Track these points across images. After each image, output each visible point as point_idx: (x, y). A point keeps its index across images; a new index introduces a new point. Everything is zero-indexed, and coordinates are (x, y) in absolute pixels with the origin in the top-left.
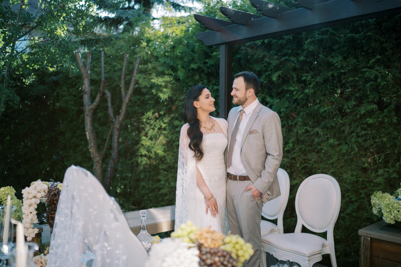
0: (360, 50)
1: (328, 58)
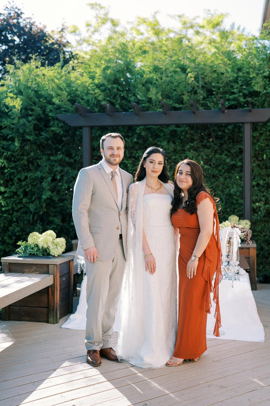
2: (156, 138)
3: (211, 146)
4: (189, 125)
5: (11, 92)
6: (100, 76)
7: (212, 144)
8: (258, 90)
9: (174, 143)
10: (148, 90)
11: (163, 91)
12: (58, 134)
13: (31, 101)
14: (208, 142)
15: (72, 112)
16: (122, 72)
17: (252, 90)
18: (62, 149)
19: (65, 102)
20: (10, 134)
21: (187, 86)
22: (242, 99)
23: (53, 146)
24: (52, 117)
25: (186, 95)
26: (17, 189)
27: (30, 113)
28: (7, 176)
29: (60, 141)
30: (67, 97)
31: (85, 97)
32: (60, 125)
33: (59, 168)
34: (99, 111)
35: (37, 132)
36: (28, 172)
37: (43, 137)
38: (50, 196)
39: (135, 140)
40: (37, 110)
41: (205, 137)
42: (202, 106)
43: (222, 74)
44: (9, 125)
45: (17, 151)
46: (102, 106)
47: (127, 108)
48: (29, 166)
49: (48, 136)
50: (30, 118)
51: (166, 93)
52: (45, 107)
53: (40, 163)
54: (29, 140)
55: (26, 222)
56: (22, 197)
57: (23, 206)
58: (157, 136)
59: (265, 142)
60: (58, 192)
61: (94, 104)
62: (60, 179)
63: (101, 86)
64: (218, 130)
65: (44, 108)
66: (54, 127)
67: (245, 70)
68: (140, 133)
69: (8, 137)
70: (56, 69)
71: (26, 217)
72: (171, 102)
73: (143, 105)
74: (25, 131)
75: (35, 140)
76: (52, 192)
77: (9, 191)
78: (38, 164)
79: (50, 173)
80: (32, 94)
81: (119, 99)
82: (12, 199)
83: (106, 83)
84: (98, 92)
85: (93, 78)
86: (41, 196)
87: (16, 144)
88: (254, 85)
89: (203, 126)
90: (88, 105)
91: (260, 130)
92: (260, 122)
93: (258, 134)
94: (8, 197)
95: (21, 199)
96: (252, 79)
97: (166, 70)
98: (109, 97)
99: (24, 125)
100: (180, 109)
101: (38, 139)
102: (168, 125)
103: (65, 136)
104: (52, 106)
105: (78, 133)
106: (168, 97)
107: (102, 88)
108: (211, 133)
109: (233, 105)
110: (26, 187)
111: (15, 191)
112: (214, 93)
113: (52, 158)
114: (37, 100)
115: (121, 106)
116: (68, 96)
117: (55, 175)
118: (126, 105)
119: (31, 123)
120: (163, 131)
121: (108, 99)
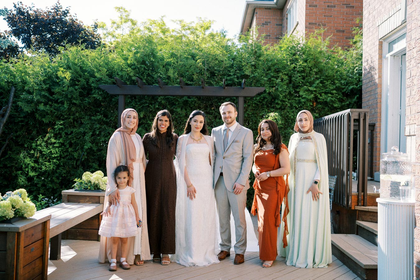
2: (172, 106)
3: (212, 113)
4: (197, 97)
5: (61, 67)
6: (132, 58)
7: (214, 111)
8: (248, 74)
9: (186, 110)
10: (167, 70)
11: (179, 72)
12: (98, 100)
13: (78, 74)
14: (211, 110)
15: (110, 84)
16: (148, 56)
17: (243, 74)
18: (101, 112)
19: (104, 76)
20: (61, 99)
21: (196, 68)
22: (236, 80)
23: (94, 109)
24: (94, 86)
25: (196, 75)
26: (64, 141)
27: (77, 83)
28: (57, 131)
29: (99, 106)
30: (106, 73)
31: (120, 73)
32: (100, 93)
33: (98, 126)
34: (130, 84)
35: (81, 98)
36: (73, 128)
37: (86, 102)
38: (90, 146)
39: (157, 106)
40: (83, 81)
41: (209, 106)
42: (207, 83)
43: (223, 61)
44: (60, 92)
45: (65, 112)
46: (132, 80)
47: (151, 82)
48: (74, 124)
49: (90, 101)
50: (77, 87)
51: (181, 73)
52: (89, 80)
53: (83, 122)
54: (75, 104)
55: (70, 167)
56: (68, 147)
57: (68, 154)
58: (173, 104)
59: (252, 111)
60: (97, 144)
61: (127, 78)
62: (98, 134)
63: (132, 65)
64: (218, 101)
65: (87, 80)
66: (95, 94)
67: (238, 59)
68: (161, 101)
69: (59, 101)
70: (97, 52)
71: (71, 162)
72: (185, 80)
73: (164, 81)
74: (72, 97)
75: (80, 103)
76: (92, 144)
77: (58, 142)
78: (81, 122)
79: (91, 129)
80: (79, 69)
81: (146, 75)
82: (60, 149)
83: (136, 64)
84: (130, 70)
85: (126, 59)
86: (83, 147)
87: (66, 106)
88: (245, 71)
89: (207, 98)
90: (122, 79)
91: (248, 102)
92: (248, 97)
93: (247, 106)
94: (57, 147)
95: (68, 149)
96: (243, 66)
97: (180, 56)
98: (138, 73)
99: (72, 91)
100: (191, 85)
101: (82, 103)
102: (182, 97)
103: (104, 102)
104: (94, 79)
105: (113, 99)
106: (182, 76)
107: (132, 67)
108: (213, 104)
109: (229, 83)
110: (71, 139)
111: (63, 142)
112: (216, 74)
113: (93, 118)
114: (82, 74)
115: (146, 81)
116: (107, 71)
117: (95, 131)
118: (150, 80)
119: (78, 91)
120: (178, 101)
121: (137, 75)
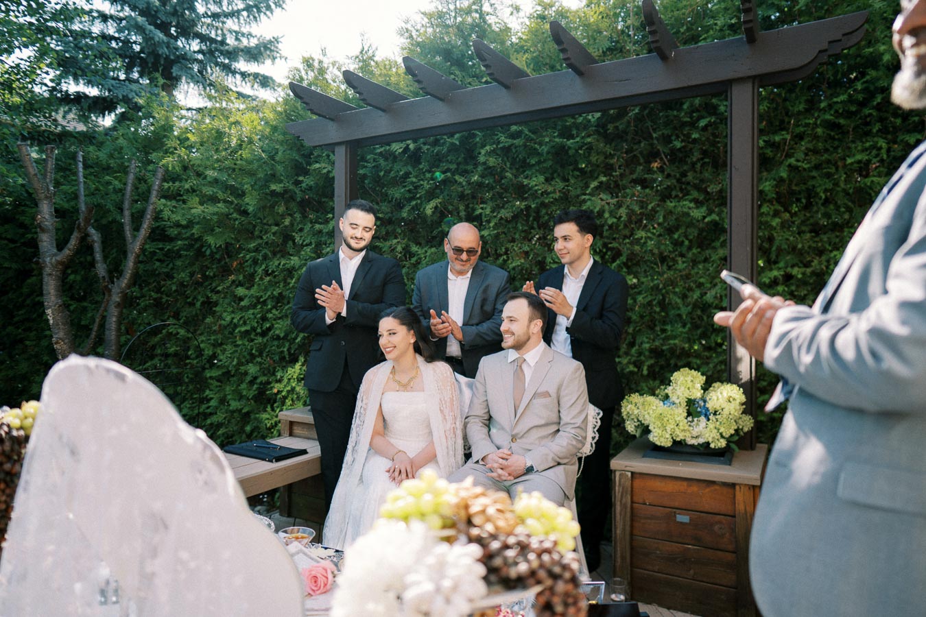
0: (571, 167)
1: (520, 179)
7: (658, 175)
14: (650, 171)
41: (642, 161)
55: (276, 357)
68: (487, 161)
77: (249, 296)
87: (250, 199)
